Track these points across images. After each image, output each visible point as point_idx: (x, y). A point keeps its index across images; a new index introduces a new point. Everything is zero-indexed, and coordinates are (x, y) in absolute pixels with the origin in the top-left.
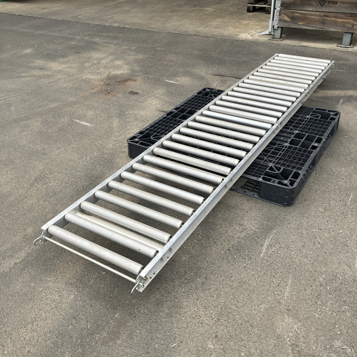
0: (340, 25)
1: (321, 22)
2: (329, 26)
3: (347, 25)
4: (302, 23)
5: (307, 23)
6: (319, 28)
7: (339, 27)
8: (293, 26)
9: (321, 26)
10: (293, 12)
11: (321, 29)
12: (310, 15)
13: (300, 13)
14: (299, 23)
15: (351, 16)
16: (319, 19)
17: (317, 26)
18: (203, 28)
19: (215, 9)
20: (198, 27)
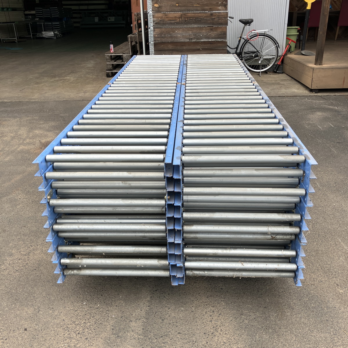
18: (83, 94)
19: (74, 77)
20: (77, 93)
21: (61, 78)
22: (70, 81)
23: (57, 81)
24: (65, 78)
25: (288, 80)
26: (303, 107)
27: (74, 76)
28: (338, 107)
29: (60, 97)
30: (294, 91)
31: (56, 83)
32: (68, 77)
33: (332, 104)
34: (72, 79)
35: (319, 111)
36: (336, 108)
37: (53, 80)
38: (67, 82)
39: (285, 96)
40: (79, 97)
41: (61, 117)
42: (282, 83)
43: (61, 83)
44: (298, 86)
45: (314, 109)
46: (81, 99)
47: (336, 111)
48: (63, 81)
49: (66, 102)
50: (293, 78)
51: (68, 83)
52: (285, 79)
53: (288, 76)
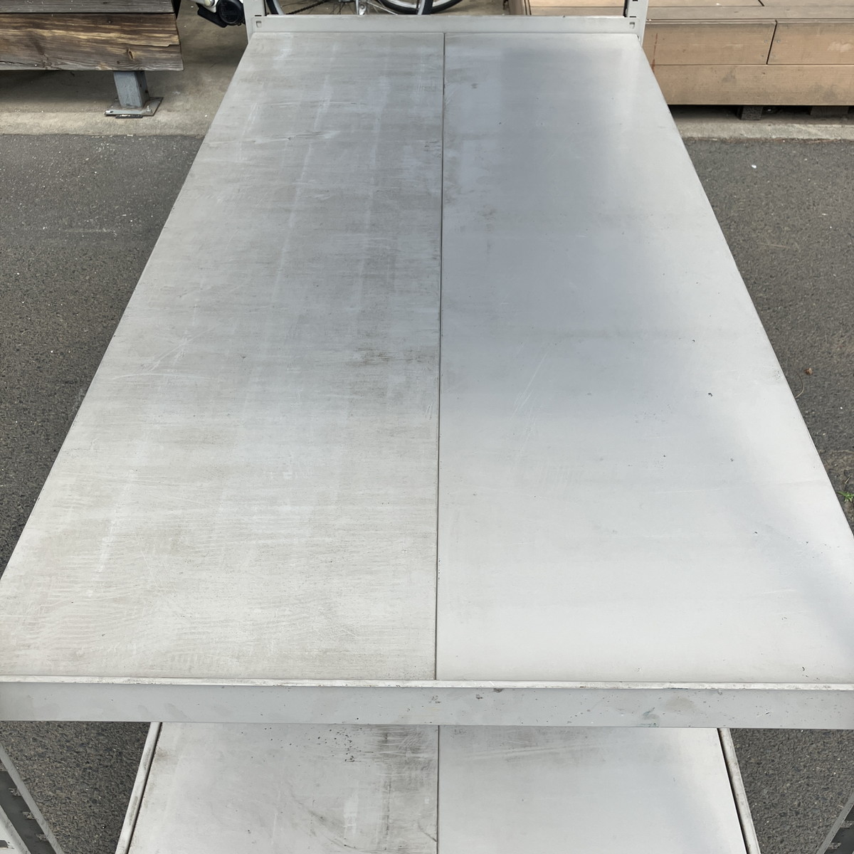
0: (88, 50)
1: (28, 47)
2: (59, 56)
3: (109, 49)
6: (32, 64)
9: (35, 59)
11: (38, 66)
15: (111, 22)
16: (15, 35)
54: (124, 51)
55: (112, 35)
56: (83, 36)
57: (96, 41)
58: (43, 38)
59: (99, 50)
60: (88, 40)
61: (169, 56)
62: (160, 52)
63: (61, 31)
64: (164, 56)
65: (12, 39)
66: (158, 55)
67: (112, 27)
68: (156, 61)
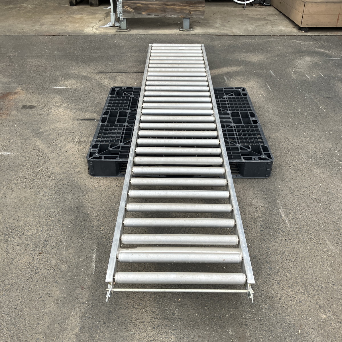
0: (179, 11)
1: (162, 11)
2: (170, 13)
3: (185, 11)
4: (145, 13)
5: (149, 12)
6: (161, 16)
7: (179, 14)
8: (137, 16)
9: (163, 14)
10: (135, 3)
11: (163, 16)
12: (151, 4)
13: (142, 4)
14: (143, 13)
15: (187, 3)
16: (159, 7)
17: (159, 14)
18: (39, 26)
19: (32, 5)
20: (32, 26)
21: (17, 5)
22: (27, 10)
23: (12, 8)
24: (22, 5)
25: (275, 14)
26: (290, 50)
27: (32, 3)
28: (329, 51)
29: (11, 30)
30: (282, 29)
31: (10, 11)
32: (25, 4)
33: (323, 47)
34: (29, 6)
35: (308, 55)
36: (327, 51)
37: (6, 8)
38: (23, 10)
39: (270, 36)
40: (35, 30)
41: (9, 57)
42: (268, 18)
43: (16, 12)
44: (286, 22)
45: (302, 52)
46: (35, 33)
47: (327, 55)
48: (18, 9)
49: (18, 37)
50: (281, 12)
51: (23, 12)
52: (272, 13)
53: (276, 10)
54: (189, 12)
55: (187, 7)
56: (178, 7)
57: (181, 9)
58: (167, 9)
59: (181, 11)
60: (179, 9)
61: (201, 13)
62: (198, 12)
63: (172, 6)
64: (200, 13)
65: (158, 8)
66: (198, 13)
67: (187, 5)
68: (197, 15)
